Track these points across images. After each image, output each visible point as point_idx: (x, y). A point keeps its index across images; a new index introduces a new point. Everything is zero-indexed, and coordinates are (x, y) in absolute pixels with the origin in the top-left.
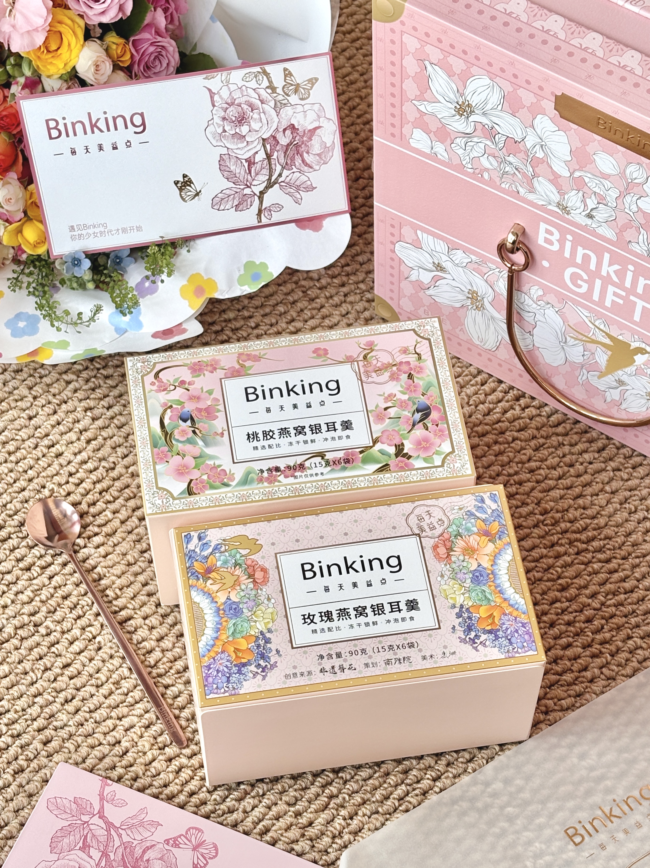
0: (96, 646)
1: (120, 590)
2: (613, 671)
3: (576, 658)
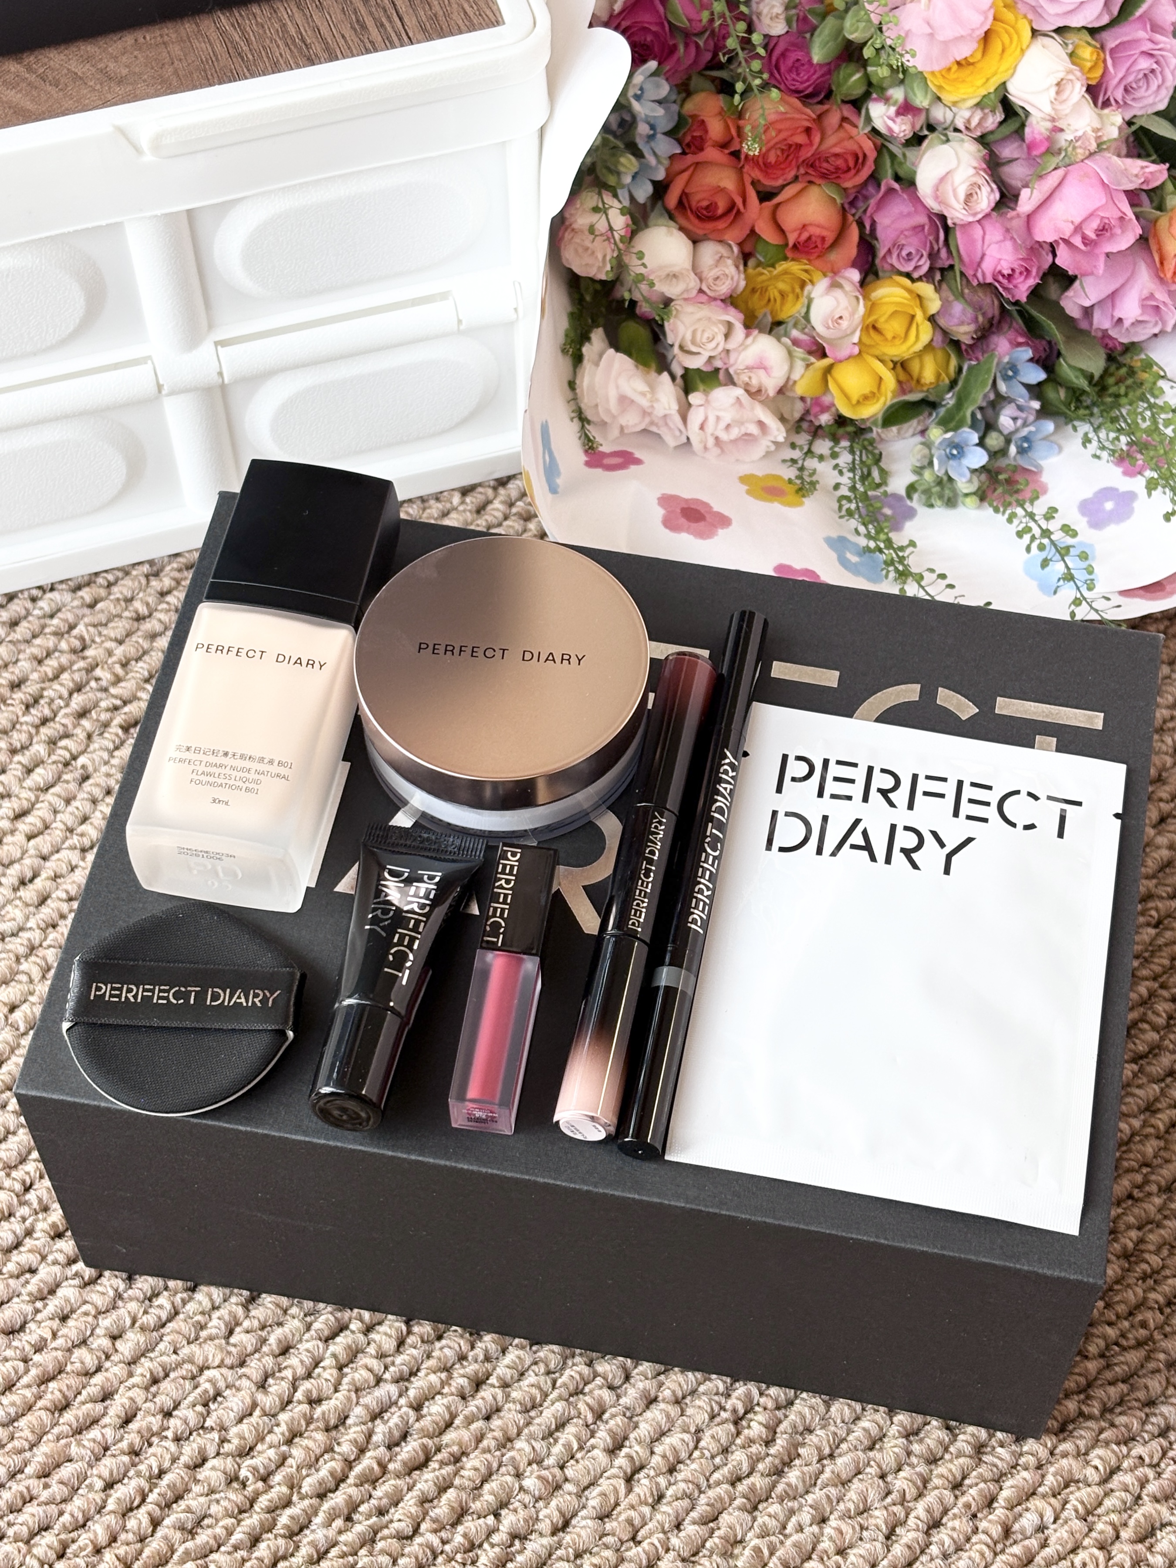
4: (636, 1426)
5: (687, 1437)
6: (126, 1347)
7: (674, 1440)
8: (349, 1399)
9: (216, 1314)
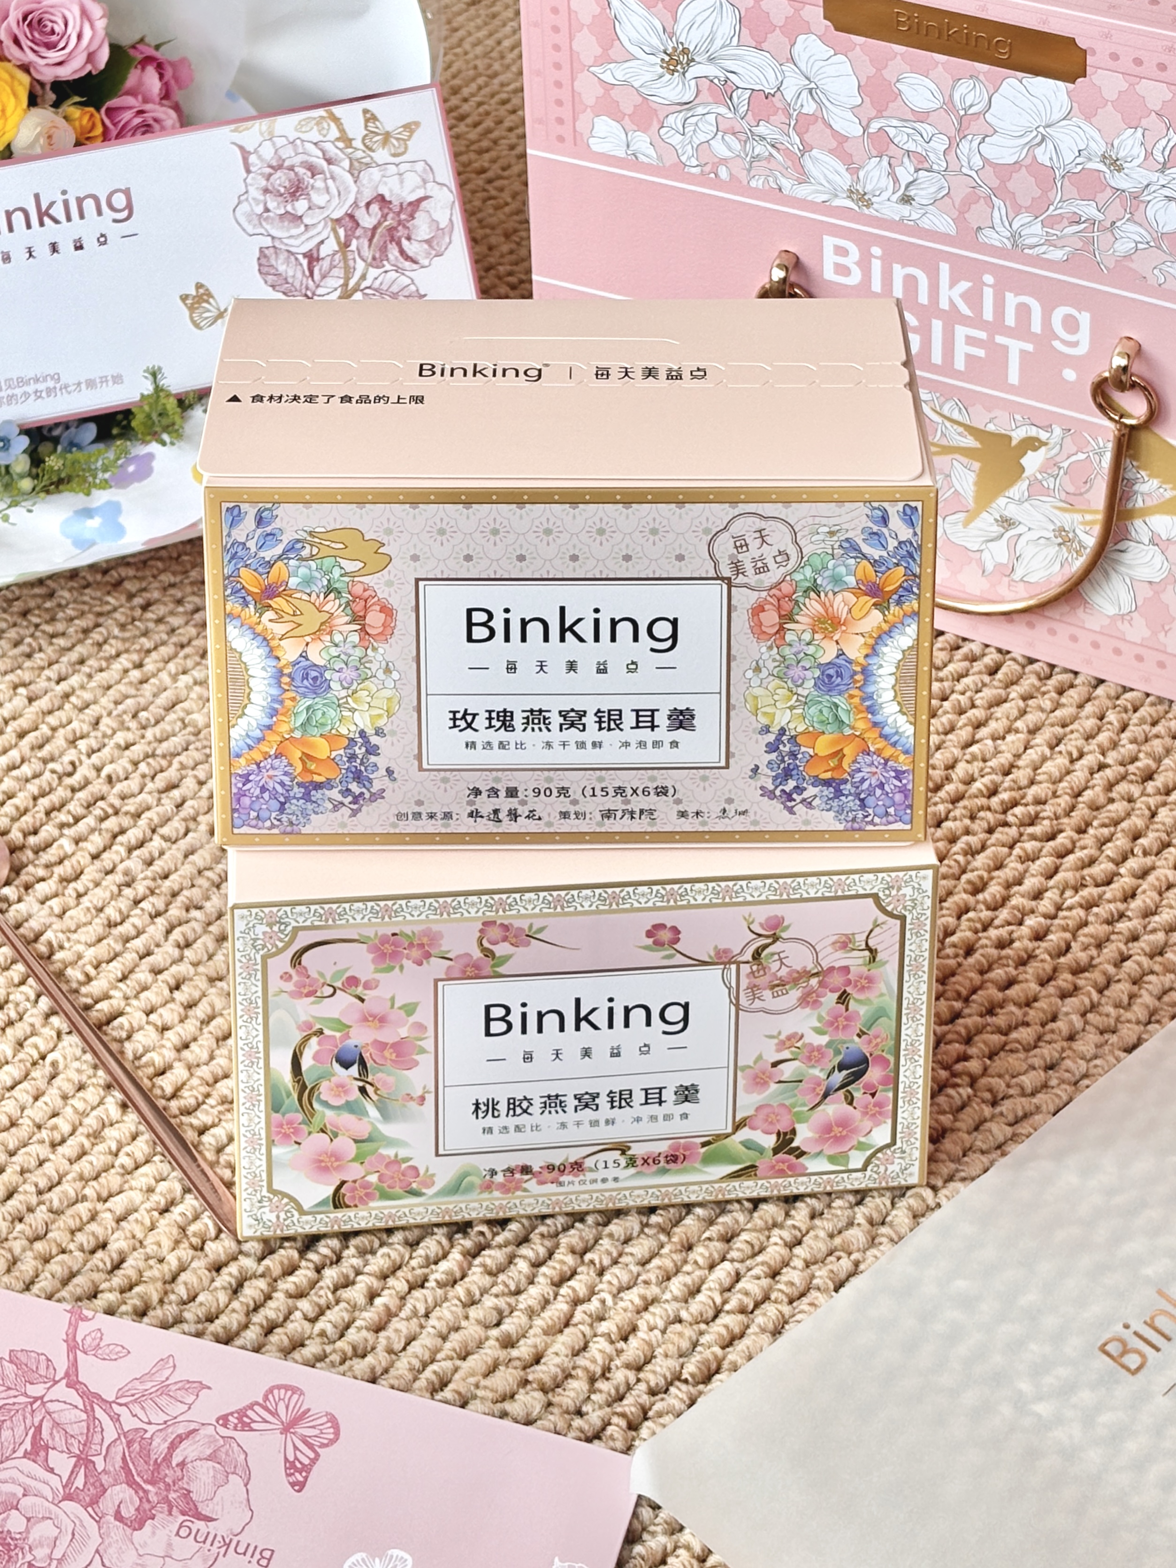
0: (48, 1070)
1: (96, 967)
2: (1107, 1015)
3: (1029, 1002)
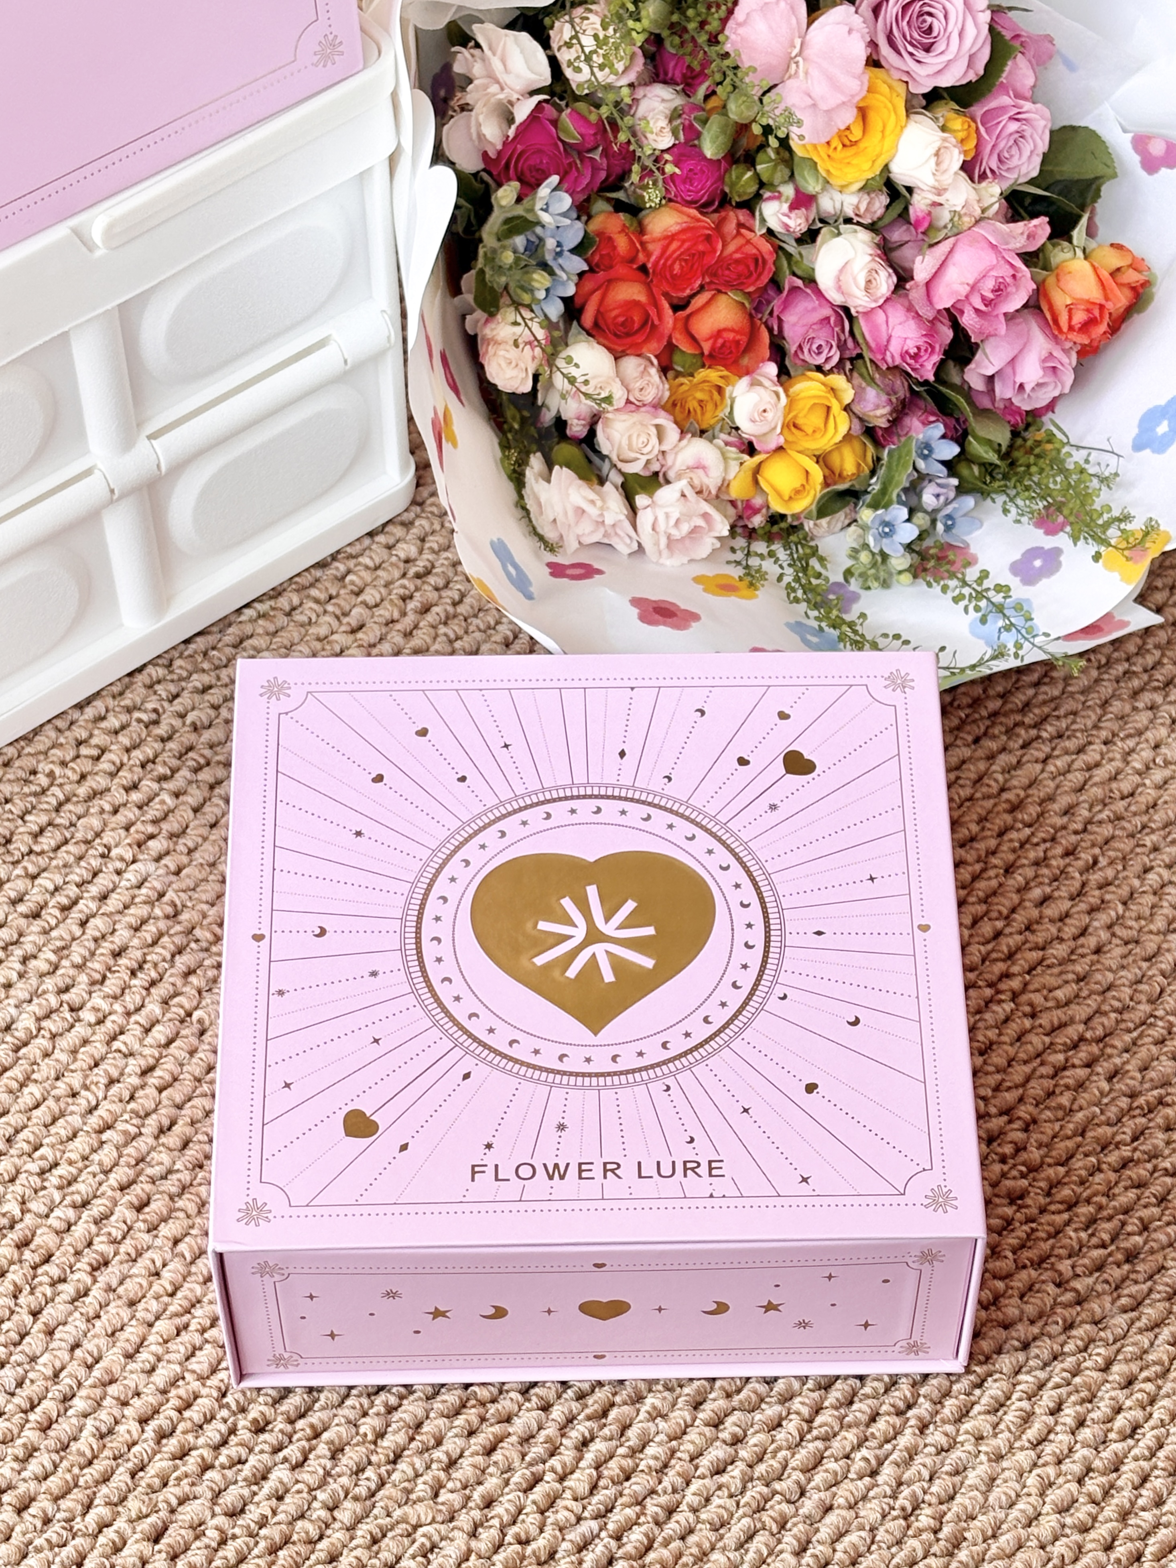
4: (817, 1530)
5: (863, 1534)
6: (344, 1515)
7: (853, 1538)
8: (555, 1537)
9: (420, 1480)
